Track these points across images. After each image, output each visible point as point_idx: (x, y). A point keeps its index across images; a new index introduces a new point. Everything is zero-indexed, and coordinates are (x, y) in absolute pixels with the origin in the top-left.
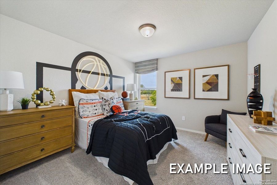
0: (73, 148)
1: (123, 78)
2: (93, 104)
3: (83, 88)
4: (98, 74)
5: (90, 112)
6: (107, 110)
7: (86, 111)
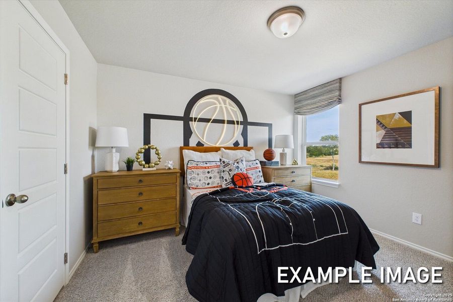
0: (178, 230)
1: (270, 126)
2: (206, 168)
3: (199, 144)
4: (222, 122)
5: (200, 180)
6: (226, 180)
7: (194, 178)
